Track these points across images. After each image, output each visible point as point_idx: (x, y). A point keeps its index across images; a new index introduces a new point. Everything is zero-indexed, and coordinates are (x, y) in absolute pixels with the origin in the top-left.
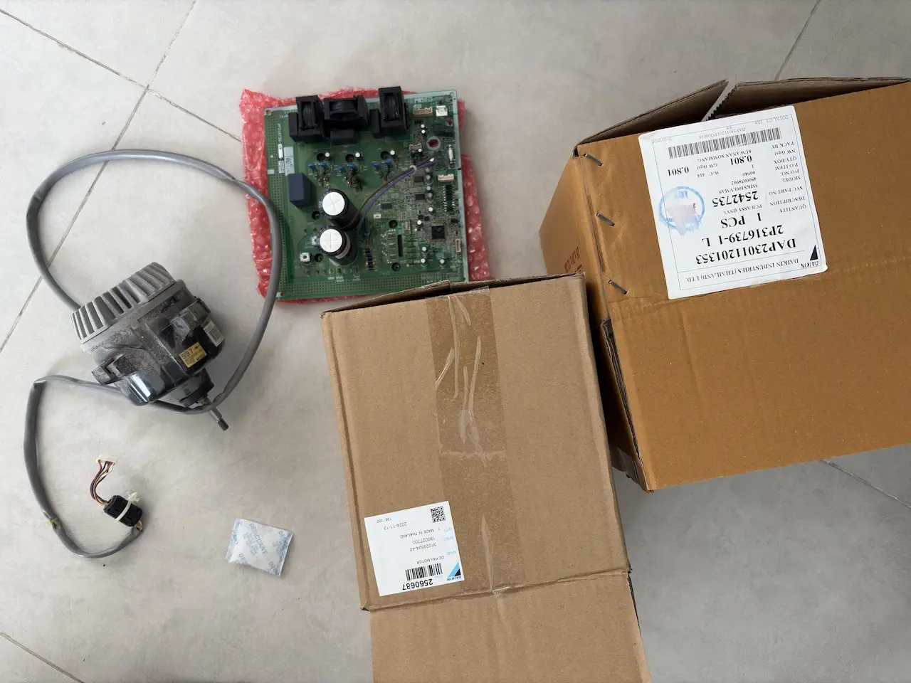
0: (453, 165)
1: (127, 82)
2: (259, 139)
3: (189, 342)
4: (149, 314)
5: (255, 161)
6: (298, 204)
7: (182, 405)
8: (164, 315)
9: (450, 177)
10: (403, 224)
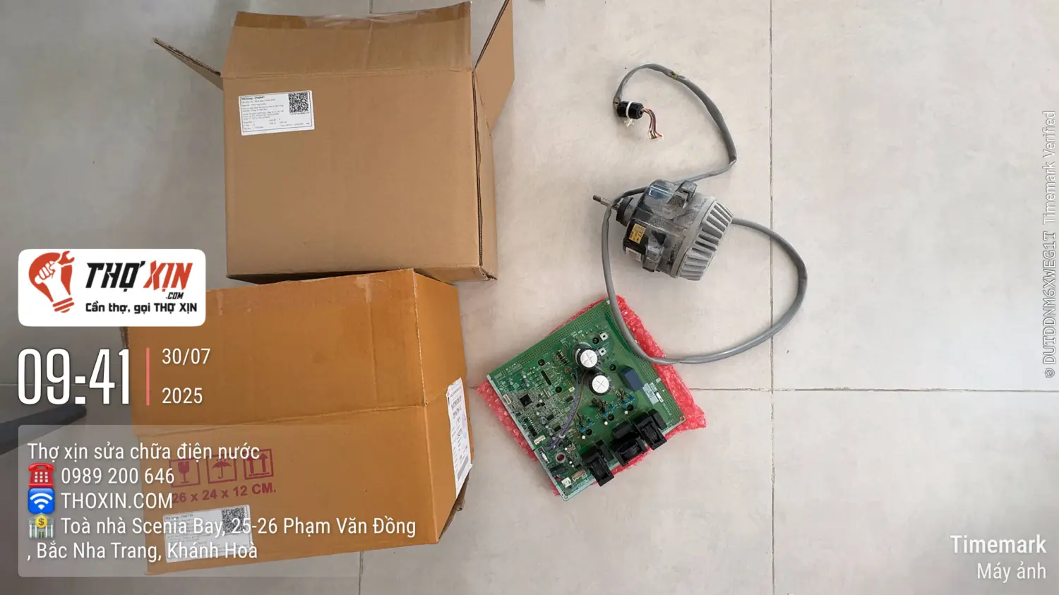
0: (540, 450)
1: (788, 387)
2: (678, 398)
3: (645, 240)
4: (680, 245)
5: (673, 382)
6: (627, 369)
7: (629, 197)
8: (671, 249)
9: (537, 441)
10: (552, 393)
